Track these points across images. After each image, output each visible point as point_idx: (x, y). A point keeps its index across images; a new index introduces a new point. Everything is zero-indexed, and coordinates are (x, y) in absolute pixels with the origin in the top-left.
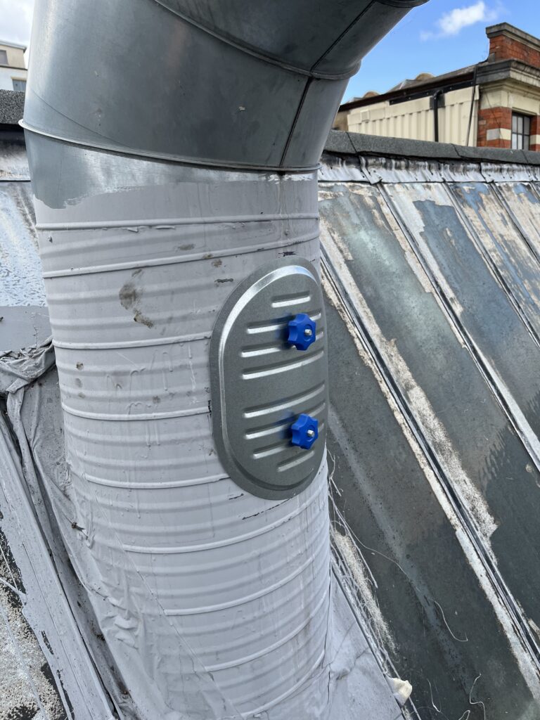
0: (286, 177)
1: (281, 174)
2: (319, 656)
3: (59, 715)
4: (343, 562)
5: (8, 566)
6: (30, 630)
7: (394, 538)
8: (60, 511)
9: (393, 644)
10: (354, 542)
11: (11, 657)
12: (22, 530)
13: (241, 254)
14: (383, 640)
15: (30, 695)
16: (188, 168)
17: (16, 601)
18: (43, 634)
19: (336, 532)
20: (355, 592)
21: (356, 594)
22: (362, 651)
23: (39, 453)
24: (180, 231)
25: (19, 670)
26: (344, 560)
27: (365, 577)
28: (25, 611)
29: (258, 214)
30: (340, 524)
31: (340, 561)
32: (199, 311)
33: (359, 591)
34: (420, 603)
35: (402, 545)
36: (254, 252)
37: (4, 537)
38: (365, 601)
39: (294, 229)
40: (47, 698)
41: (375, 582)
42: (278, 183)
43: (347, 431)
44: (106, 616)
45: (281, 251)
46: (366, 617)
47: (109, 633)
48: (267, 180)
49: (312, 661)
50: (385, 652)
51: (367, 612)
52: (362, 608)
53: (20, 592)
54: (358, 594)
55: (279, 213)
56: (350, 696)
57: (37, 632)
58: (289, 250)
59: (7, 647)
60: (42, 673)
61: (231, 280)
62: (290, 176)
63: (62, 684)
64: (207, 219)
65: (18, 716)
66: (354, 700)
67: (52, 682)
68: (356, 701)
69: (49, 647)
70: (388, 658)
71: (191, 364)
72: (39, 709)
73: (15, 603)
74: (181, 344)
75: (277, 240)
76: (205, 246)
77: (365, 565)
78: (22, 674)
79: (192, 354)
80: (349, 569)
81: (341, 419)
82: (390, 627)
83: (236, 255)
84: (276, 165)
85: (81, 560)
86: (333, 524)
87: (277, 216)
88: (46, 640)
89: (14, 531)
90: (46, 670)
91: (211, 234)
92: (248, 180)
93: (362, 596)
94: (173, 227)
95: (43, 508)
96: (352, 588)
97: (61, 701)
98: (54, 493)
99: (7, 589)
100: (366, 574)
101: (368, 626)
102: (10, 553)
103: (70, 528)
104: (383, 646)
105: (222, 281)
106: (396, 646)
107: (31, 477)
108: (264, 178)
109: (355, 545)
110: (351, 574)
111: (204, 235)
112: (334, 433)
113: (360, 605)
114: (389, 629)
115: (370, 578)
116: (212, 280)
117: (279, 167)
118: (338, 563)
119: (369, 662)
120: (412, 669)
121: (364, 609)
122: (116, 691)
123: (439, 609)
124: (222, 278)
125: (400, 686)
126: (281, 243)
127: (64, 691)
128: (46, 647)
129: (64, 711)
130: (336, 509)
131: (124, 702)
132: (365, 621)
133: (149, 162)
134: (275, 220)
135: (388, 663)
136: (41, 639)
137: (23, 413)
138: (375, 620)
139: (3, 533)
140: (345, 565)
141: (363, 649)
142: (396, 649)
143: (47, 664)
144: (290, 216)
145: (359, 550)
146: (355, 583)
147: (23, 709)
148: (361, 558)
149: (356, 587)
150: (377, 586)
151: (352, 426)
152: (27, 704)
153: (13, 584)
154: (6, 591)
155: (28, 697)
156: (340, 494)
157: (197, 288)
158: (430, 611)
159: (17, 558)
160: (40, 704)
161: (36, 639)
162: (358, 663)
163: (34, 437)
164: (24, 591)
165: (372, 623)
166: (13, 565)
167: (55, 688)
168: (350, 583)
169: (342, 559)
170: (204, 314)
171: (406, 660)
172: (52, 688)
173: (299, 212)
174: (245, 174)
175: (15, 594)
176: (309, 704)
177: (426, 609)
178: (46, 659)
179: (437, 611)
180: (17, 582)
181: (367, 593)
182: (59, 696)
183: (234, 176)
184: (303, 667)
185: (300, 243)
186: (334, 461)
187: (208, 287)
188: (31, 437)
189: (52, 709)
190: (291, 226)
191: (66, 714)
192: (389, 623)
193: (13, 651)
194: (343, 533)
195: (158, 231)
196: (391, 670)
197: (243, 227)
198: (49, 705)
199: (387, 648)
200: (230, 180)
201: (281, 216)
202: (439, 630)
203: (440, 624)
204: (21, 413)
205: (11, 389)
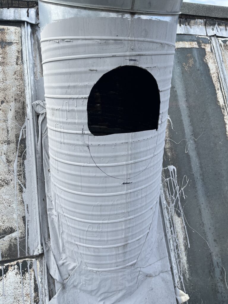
1: (133, 14)
3: (23, 236)
4: (174, 229)
5: (23, 177)
6: (23, 202)
7: (210, 229)
8: (45, 163)
9: (188, 275)
10: (184, 222)
11: (13, 209)
13: (103, 57)
14: (183, 271)
15: (15, 225)
17: (22, 190)
18: (27, 205)
19: (175, 214)
20: (175, 244)
21: (175, 246)
22: (165, 271)
23: (44, 139)
24: (75, 43)
25: (14, 214)
27: (184, 240)
28: (24, 195)
29: (115, 36)
30: (179, 212)
31: (172, 228)
32: (80, 85)
33: (178, 244)
34: (213, 264)
35: (214, 234)
36: (111, 57)
38: (180, 250)
40: (21, 228)
41: (189, 245)
46: (177, 257)
48: (122, 17)
50: (182, 277)
51: (179, 256)
52: (176, 253)
55: (128, 37)
56: (151, 286)
57: (25, 204)
58: (133, 58)
60: (22, 219)
61: (96, 70)
62: (139, 16)
63: (28, 225)
64: (87, 37)
66: (152, 289)
67: (25, 223)
69: (28, 210)
70: (182, 280)
71: (76, 110)
74: (73, 99)
76: (85, 51)
77: (186, 235)
78: (15, 216)
80: (176, 233)
82: (190, 268)
83: (101, 58)
84: (129, 9)
85: (47, 184)
86: (175, 210)
87: (126, 38)
88: (27, 208)
89: (29, 165)
90: (24, 218)
91: (88, 45)
93: (179, 248)
94: (72, 41)
95: (40, 160)
96: (174, 242)
97: (25, 231)
98: (45, 156)
101: (177, 262)
103: (47, 171)
104: (181, 274)
105: (92, 70)
106: (189, 277)
107: (39, 147)
109: (184, 224)
110: (176, 236)
111: (85, 45)
112: (193, 168)
113: (176, 251)
114: (188, 269)
115: (187, 241)
116: (87, 69)
117: (131, 10)
118: (170, 228)
119: (168, 277)
120: (194, 291)
122: (46, 236)
123: (224, 272)
125: (182, 295)
126: (128, 53)
127: (28, 228)
129: (25, 235)
130: (180, 204)
131: (48, 242)
132: (176, 259)
134: (125, 40)
135: (181, 282)
138: (182, 261)
140: (174, 231)
142: (188, 279)
143: (25, 216)
144: (136, 39)
145: (185, 227)
146: (177, 240)
147: (11, 228)
148: (185, 231)
150: (189, 247)
152: (13, 227)
154: (19, 185)
156: (184, 198)
157: (80, 73)
158: (218, 271)
159: (27, 175)
160: (17, 229)
161: (24, 206)
162: (161, 274)
164: (25, 188)
165: (180, 262)
167: (25, 226)
168: (174, 239)
169: (174, 227)
170: (82, 86)
171: (193, 286)
175: (22, 188)
177: (215, 269)
178: (25, 214)
179: (222, 272)
180: (24, 184)
181: (182, 248)
182: (25, 229)
186: (188, 182)
187: (85, 72)
188: (43, 132)
189: (21, 233)
190: (136, 45)
191: (25, 237)
192: (190, 266)
194: (179, 215)
196: (182, 286)
198: (21, 231)
199: (184, 275)
202: (219, 280)
203: (221, 278)
204: (42, 122)
205: (41, 112)
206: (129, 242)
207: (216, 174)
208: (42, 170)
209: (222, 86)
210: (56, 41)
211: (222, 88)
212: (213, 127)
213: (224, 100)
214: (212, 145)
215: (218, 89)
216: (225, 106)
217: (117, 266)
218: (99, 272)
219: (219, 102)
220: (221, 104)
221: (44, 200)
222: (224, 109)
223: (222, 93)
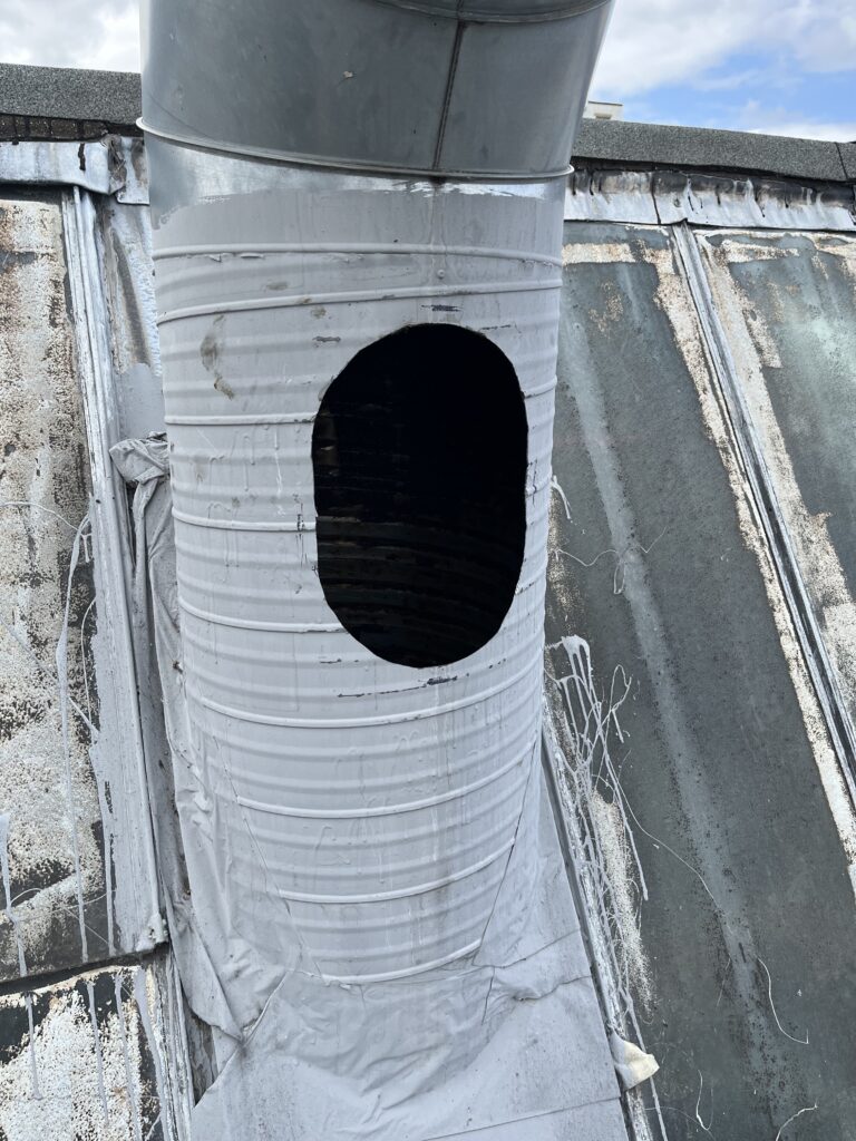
0: (448, 187)
1: (438, 181)
2: (465, 944)
3: (97, 889)
4: (594, 842)
5: (87, 692)
6: (92, 775)
7: (708, 835)
8: (162, 643)
9: (648, 993)
10: (625, 819)
11: (59, 799)
12: (115, 654)
13: (357, 302)
14: (631, 979)
15: (69, 852)
16: (284, 169)
17: (85, 736)
18: (107, 785)
19: (596, 793)
20: (601, 893)
21: (601, 896)
22: (574, 977)
23: (155, 564)
24: (271, 262)
25: (64, 818)
26: (597, 839)
27: (628, 876)
28: (93, 751)
29: (389, 242)
30: (607, 784)
31: (588, 838)
32: (290, 381)
33: (608, 892)
34: (726, 951)
35: (721, 851)
36: (379, 300)
37: (92, 657)
38: (616, 911)
39: (459, 271)
40: (88, 863)
41: (645, 890)
42: (429, 195)
43: (670, 647)
44: (185, 787)
45: (429, 302)
46: (609, 934)
47: (184, 809)
48: (408, 189)
49: (449, 945)
50: (629, 999)
51: (614, 930)
52: (606, 919)
53: (92, 727)
54: (605, 897)
55: (429, 243)
56: (530, 1031)
57: (99, 779)
58: (444, 302)
59: (59, 786)
60: (91, 831)
61: (338, 340)
62: (456, 186)
63: (112, 853)
64: (308, 246)
65: (47, 870)
66: (535, 1042)
67: (101, 846)
68: (540, 1043)
69: (109, 803)
70: (630, 1009)
71: (277, 458)
72: (74, 871)
73: (84, 737)
74: (266, 427)
75: (422, 284)
76: (302, 286)
77: (633, 859)
78: (67, 824)
79: (278, 443)
80: (601, 856)
81: (665, 626)
82: (652, 966)
83: (349, 302)
84: (426, 167)
85: (173, 711)
86: (594, 779)
87: (422, 247)
88: (108, 793)
89: (106, 653)
90: (97, 829)
91: (311, 268)
92: (375, 188)
93: (613, 902)
94: (262, 255)
95: (145, 634)
96: (597, 885)
97: (104, 872)
98: (161, 618)
99: (79, 718)
100: (632, 871)
101: (609, 949)
102: (94, 677)
103: (171, 667)
104: (627, 989)
105: (324, 340)
106: (652, 996)
107: (139, 593)
108: (403, 188)
109: (626, 823)
110: (602, 864)
111: (303, 269)
112: (643, 643)
113: (604, 913)
114: (649, 969)
115: (638, 880)
116: (310, 336)
117: (432, 170)
118: (583, 839)
119: (584, 998)
120: (671, 1044)
121: (610, 922)
122: (176, 885)
123: (764, 976)
124: (325, 335)
125: (633, 1058)
126: (428, 290)
127: (112, 862)
128: (105, 801)
129: (105, 885)
130: (608, 759)
131: (182, 903)
132: (606, 940)
133: (236, 161)
134: (418, 253)
135: (628, 1017)
136: (102, 790)
137: (149, 512)
138: (625, 945)
139: (91, 652)
140: (595, 847)
141: (576, 973)
142: (651, 1003)
143: (100, 822)
144: (450, 249)
145: (630, 832)
146: (605, 878)
147: (56, 865)
148: (631, 847)
149: (606, 886)
150: (646, 897)
151: (682, 641)
152: (62, 860)
153: (87, 715)
154: (77, 720)
155: (66, 854)
156: (621, 738)
157: (289, 347)
158: (744, 972)
159: (101, 686)
160: (77, 866)
161: (96, 788)
162: (561, 990)
163: (155, 545)
164: (98, 726)
165: (618, 949)
166: (93, 693)
167: (102, 854)
168: (596, 877)
169: (592, 835)
170: (296, 386)
171: (666, 1026)
172: (97, 853)
173: (474, 244)
174: (370, 179)
175: (86, 727)
176: (437, 1007)
177: (735, 966)
178: (100, 816)
179: (759, 977)
180: (93, 714)
181: (624, 901)
182: (104, 866)
183: (353, 182)
184: (428, 947)
185: (470, 293)
186: (628, 687)
187: (303, 346)
188: (151, 542)
189: (90, 878)
190: (452, 265)
191: (105, 891)
192: (652, 959)
193: (64, 793)
194: (607, 796)
195: (243, 260)
196: (631, 1029)
197: (362, 259)
198: (88, 872)
199: (634, 993)
200: (345, 188)
201: (431, 247)
202: (752, 1005)
203: (757, 998)
204: (146, 509)
205: (142, 477)
206: (454, 876)
207: (715, 659)
208: (153, 665)
209: (715, 381)
210: (212, 256)
211: (717, 386)
212: (697, 509)
213: (725, 423)
214: (697, 565)
215: (705, 390)
216: (730, 441)
217: (419, 962)
218: (359, 985)
219: (709, 428)
220: (717, 436)
221: (161, 765)
222: (727, 453)
223: (718, 400)
